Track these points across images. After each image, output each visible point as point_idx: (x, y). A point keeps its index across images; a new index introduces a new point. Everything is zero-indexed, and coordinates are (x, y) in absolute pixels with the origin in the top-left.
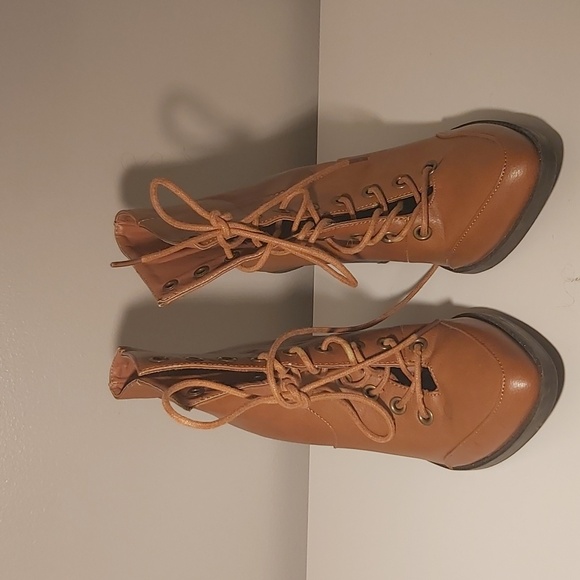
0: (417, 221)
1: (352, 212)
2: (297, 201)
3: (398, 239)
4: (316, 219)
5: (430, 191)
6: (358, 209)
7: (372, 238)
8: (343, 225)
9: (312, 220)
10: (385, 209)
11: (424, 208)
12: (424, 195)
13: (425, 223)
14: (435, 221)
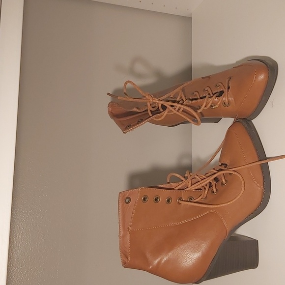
0: (224, 99)
1: (199, 97)
2: (177, 94)
3: (216, 106)
4: (184, 100)
5: (229, 88)
6: (201, 96)
7: (205, 106)
8: (195, 101)
9: (183, 100)
10: (212, 95)
11: (226, 94)
12: (227, 88)
13: (227, 100)
14: (230, 99)
